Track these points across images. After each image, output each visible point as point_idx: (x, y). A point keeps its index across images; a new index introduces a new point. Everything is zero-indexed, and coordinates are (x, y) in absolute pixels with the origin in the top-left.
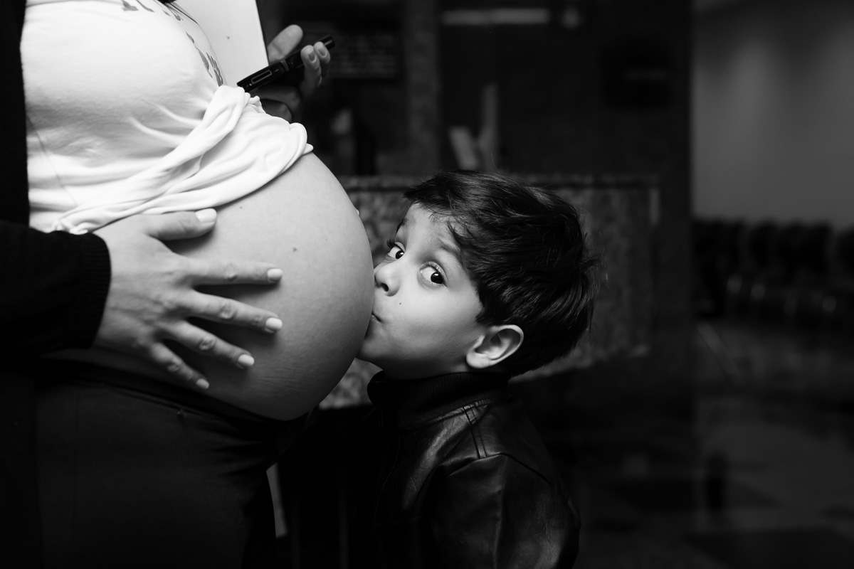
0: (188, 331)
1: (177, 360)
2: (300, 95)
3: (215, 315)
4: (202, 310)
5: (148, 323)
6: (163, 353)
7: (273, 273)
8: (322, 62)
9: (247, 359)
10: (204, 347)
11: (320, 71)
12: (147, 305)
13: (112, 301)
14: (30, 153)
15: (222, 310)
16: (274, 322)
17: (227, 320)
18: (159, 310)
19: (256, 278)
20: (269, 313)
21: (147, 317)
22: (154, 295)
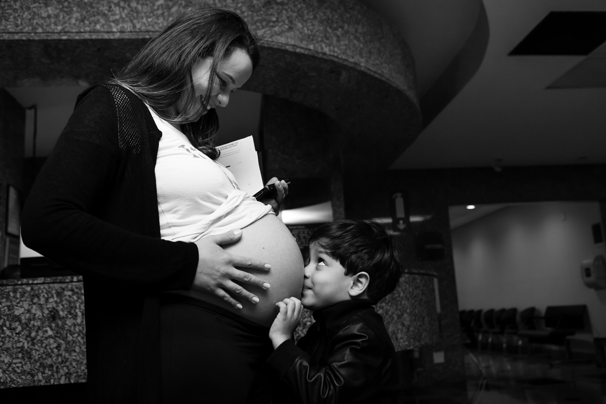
0: (231, 284)
1: (227, 295)
2: (277, 201)
3: (242, 279)
4: (237, 276)
5: (215, 279)
6: (221, 292)
7: (267, 266)
8: (284, 188)
9: (256, 299)
10: (238, 292)
11: (283, 191)
12: (214, 272)
13: (199, 269)
14: (160, 215)
15: (245, 277)
16: (267, 285)
17: (247, 281)
18: (219, 274)
19: (259, 267)
20: (265, 281)
21: (214, 277)
22: (216, 268)
